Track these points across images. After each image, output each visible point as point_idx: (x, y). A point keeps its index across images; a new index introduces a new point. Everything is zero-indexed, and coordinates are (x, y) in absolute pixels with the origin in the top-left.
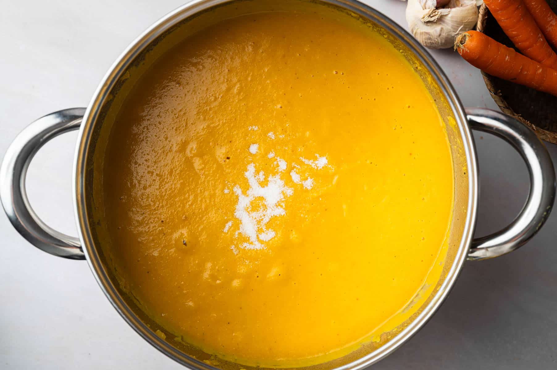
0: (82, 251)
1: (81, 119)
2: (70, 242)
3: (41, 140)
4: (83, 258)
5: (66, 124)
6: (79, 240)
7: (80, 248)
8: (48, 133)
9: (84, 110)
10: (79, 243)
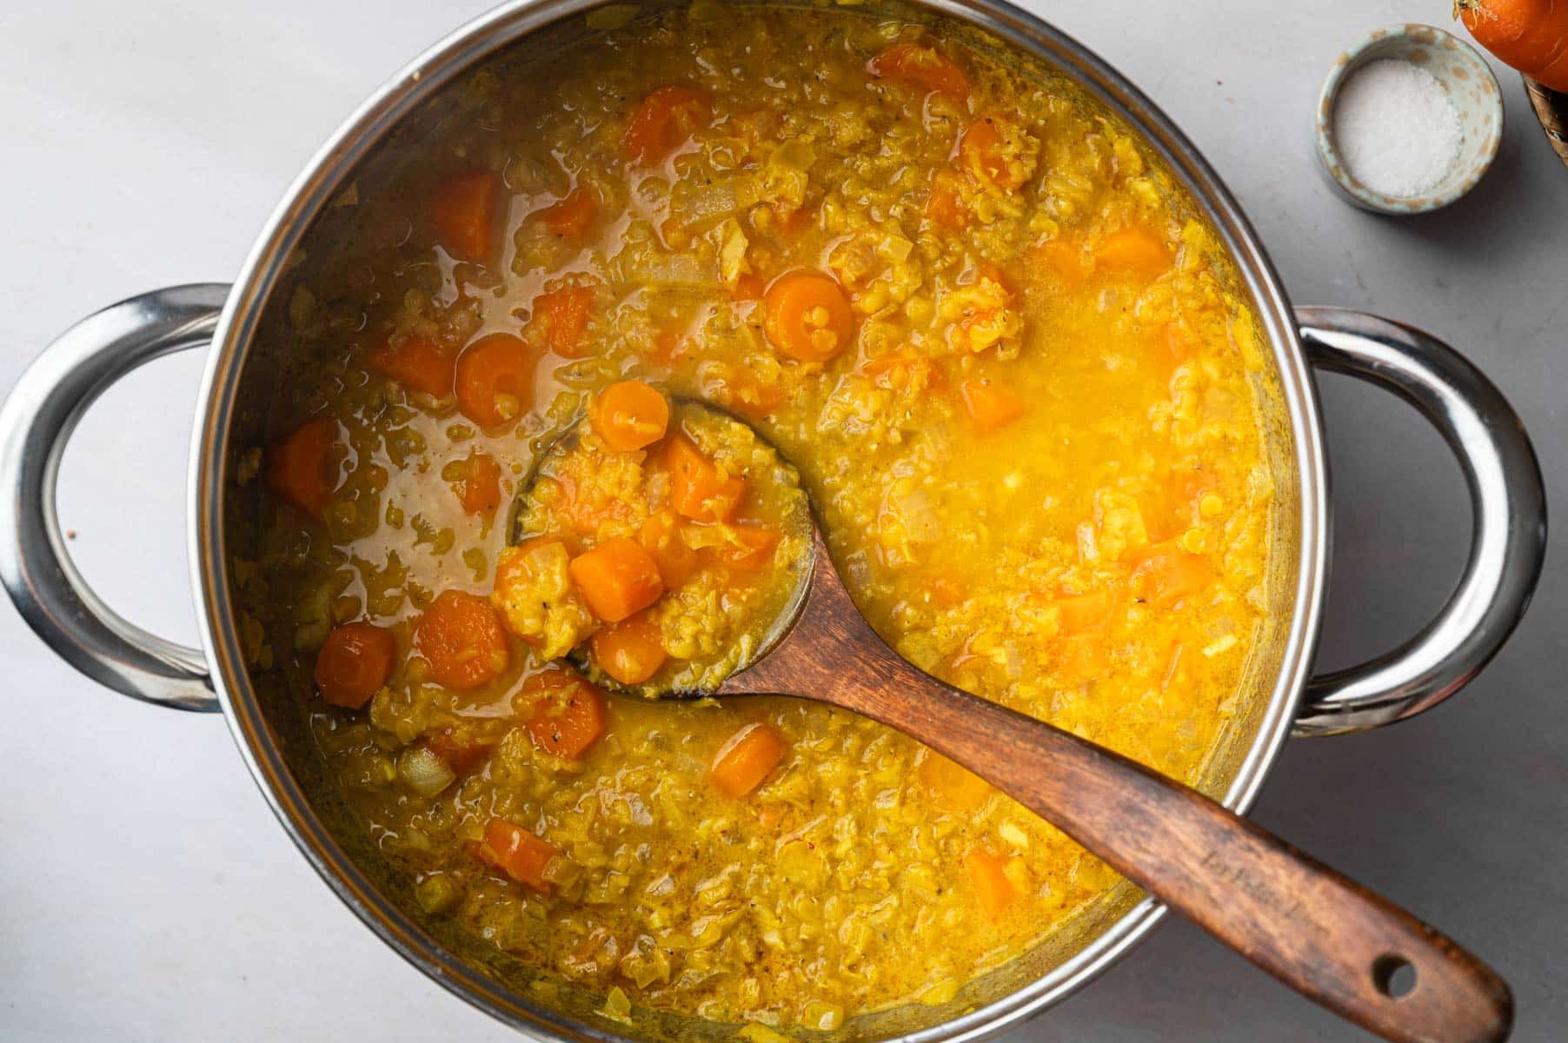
0: (212, 688)
1: (215, 316)
2: (180, 663)
4: (212, 706)
5: (177, 328)
6: (203, 655)
7: (206, 679)
9: (224, 291)
10: (205, 667)
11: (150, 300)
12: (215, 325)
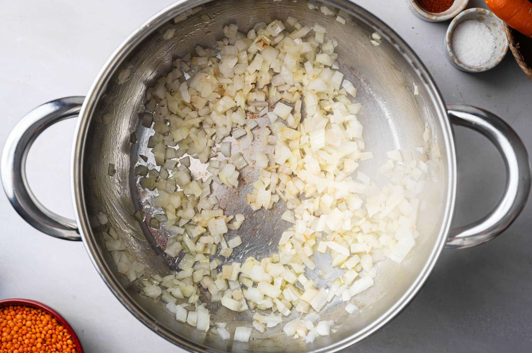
0: (78, 233)
1: (80, 107)
2: (68, 224)
4: (80, 239)
5: (67, 111)
6: (75, 222)
7: (77, 230)
9: (82, 99)
10: (75, 225)
11: (57, 102)
12: (80, 110)
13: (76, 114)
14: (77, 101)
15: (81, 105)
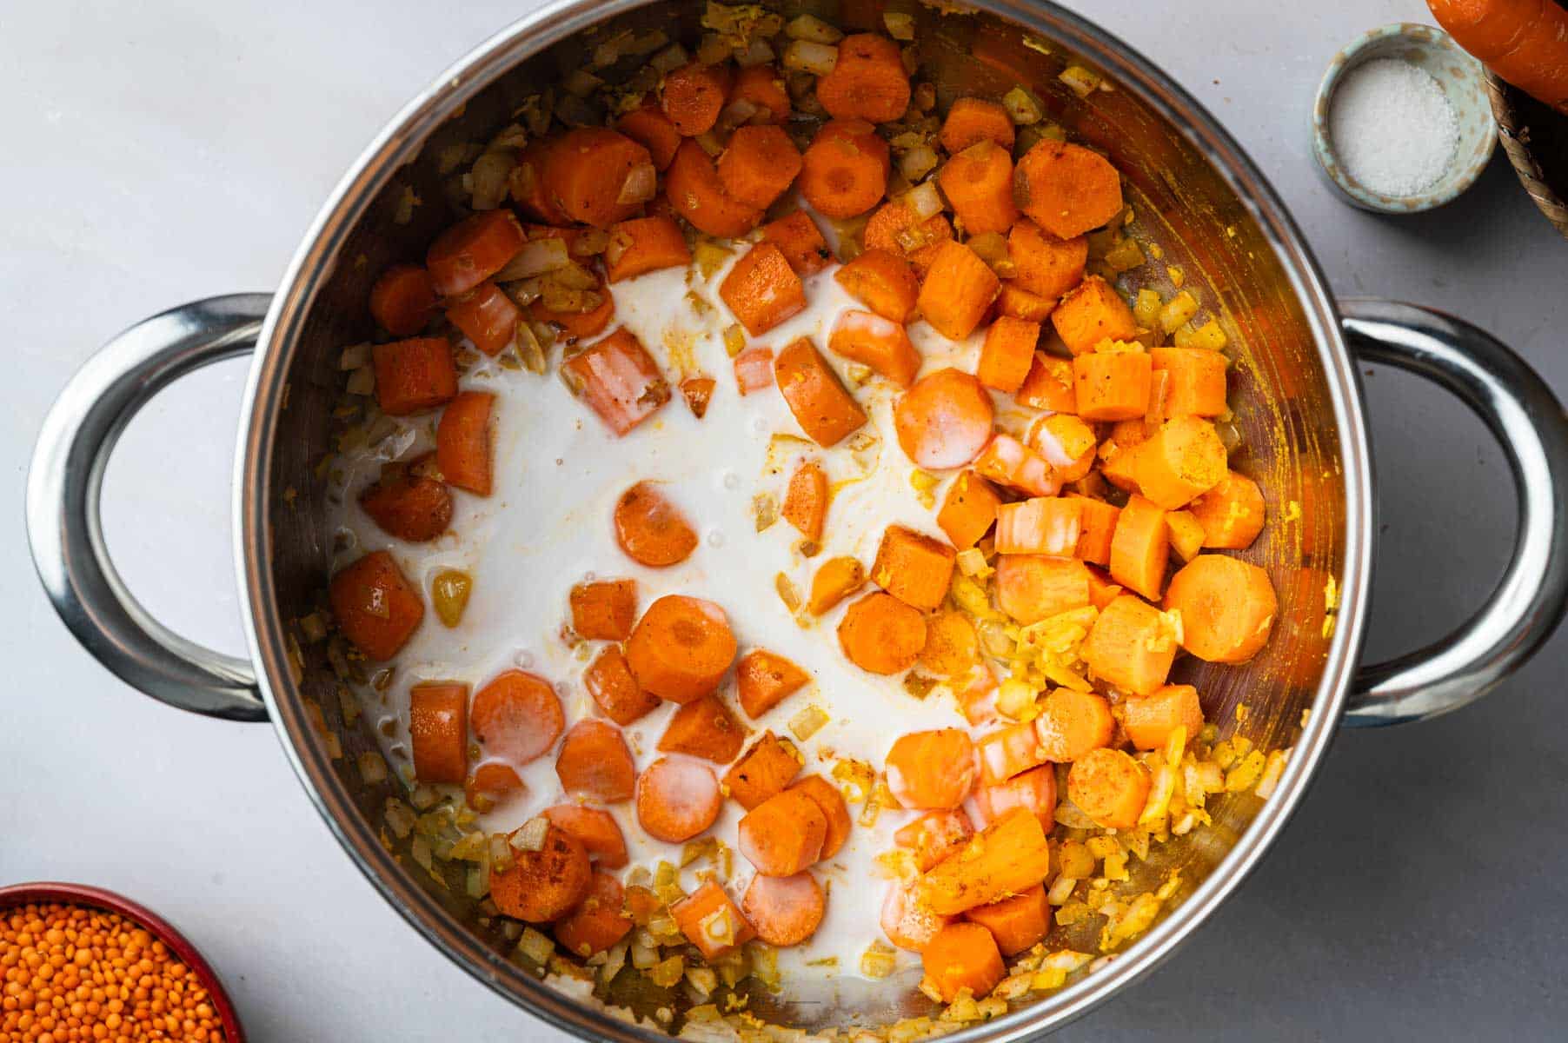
0: (259, 696)
1: (257, 325)
2: (224, 672)
3: (147, 383)
4: (262, 716)
5: (217, 338)
6: (250, 665)
7: (255, 689)
8: (165, 362)
9: (265, 301)
10: (250, 674)
11: (193, 310)
12: (258, 334)
13: (248, 345)
14: (247, 308)
15: (260, 319)
